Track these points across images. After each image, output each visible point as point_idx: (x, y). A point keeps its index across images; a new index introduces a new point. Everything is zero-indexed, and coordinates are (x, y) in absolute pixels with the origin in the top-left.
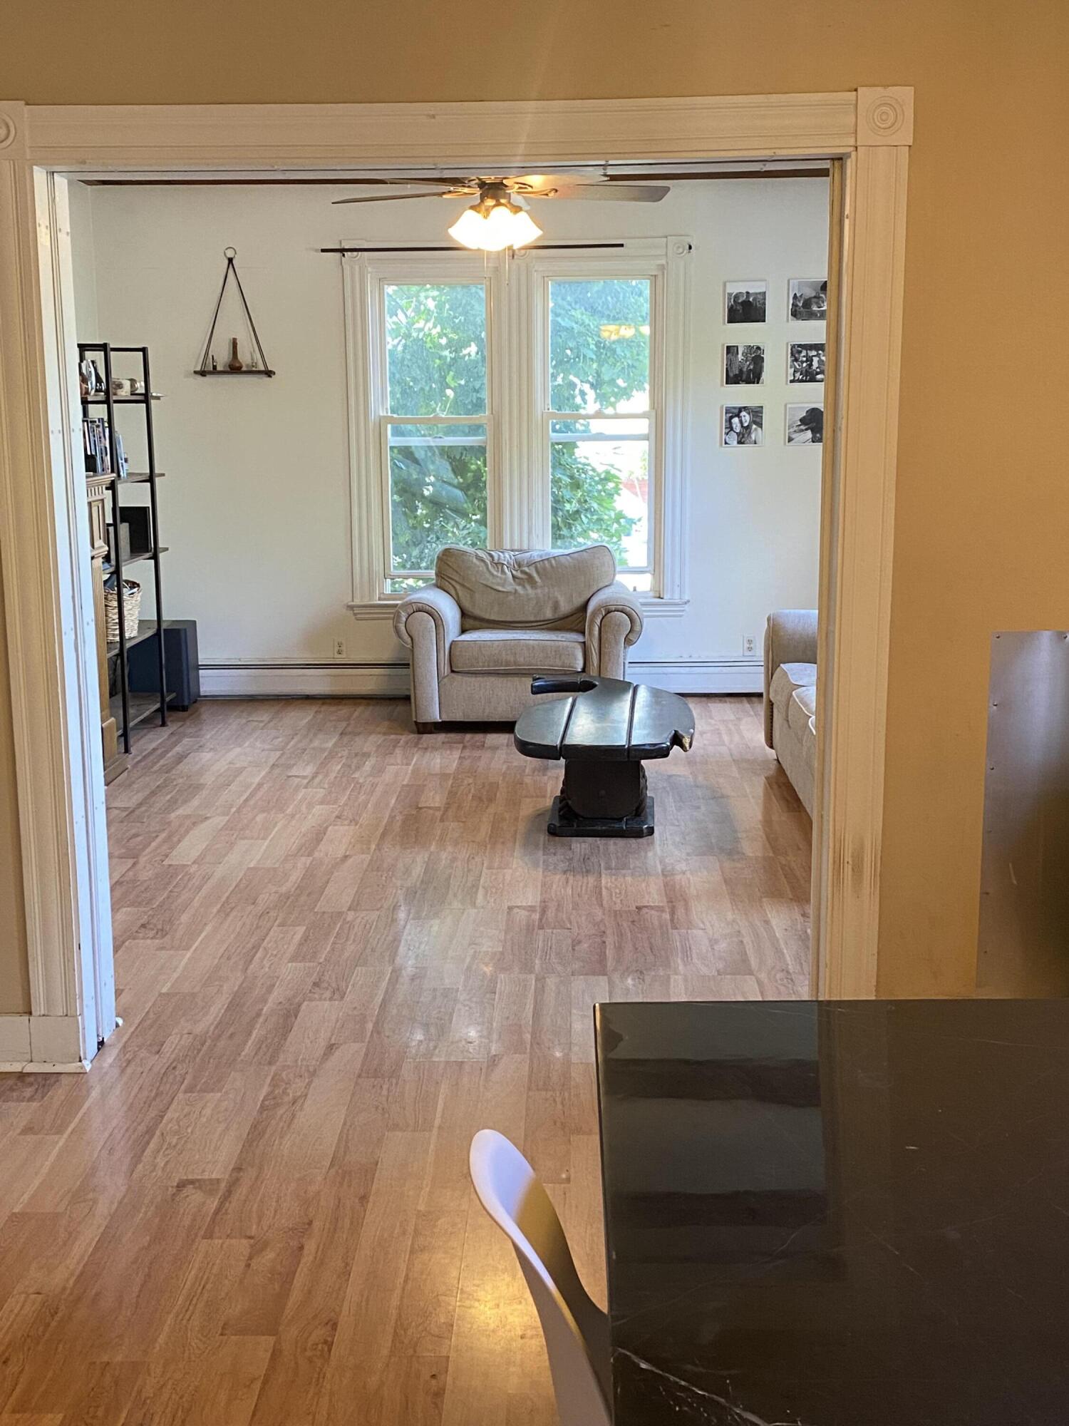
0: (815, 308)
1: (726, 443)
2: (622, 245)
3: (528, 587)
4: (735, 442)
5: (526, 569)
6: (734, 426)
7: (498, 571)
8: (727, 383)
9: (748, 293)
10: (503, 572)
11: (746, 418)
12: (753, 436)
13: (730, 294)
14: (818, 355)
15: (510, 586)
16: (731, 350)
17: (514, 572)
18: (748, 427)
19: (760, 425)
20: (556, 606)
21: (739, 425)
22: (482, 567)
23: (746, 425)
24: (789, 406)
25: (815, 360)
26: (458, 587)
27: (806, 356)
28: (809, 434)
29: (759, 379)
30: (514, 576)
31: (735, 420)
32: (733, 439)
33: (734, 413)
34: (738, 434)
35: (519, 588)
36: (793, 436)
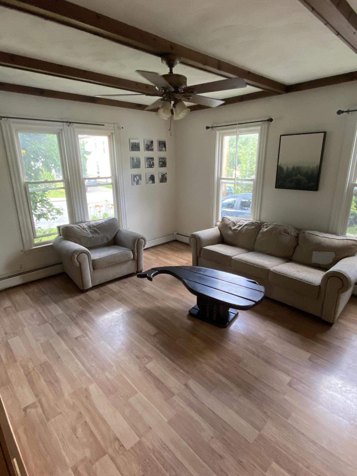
0: (150, 148)
1: (134, 185)
2: (104, 125)
3: (96, 234)
4: (136, 184)
5: (93, 228)
6: (135, 180)
7: (85, 231)
8: (133, 168)
9: (135, 143)
10: (87, 231)
11: (138, 177)
12: (140, 182)
13: (131, 143)
14: (152, 161)
15: (91, 235)
16: (133, 159)
17: (90, 230)
18: (138, 180)
19: (141, 179)
20: (107, 239)
21: (136, 180)
22: (80, 231)
23: (138, 179)
24: (147, 174)
25: (151, 162)
26: (74, 239)
27: (149, 161)
28: (151, 181)
29: (140, 167)
30: (90, 232)
31: (135, 178)
32: (135, 183)
33: (135, 176)
34: (136, 182)
35: (94, 235)
36: (148, 182)
